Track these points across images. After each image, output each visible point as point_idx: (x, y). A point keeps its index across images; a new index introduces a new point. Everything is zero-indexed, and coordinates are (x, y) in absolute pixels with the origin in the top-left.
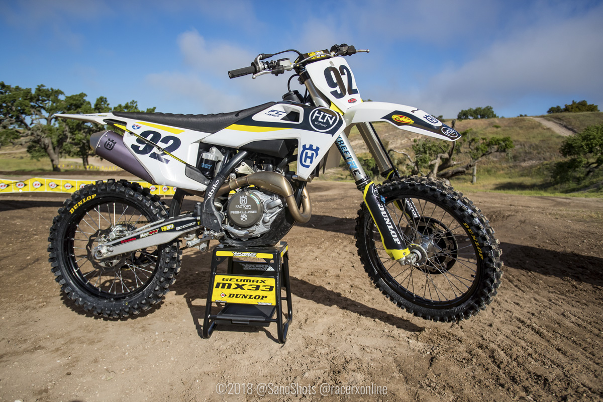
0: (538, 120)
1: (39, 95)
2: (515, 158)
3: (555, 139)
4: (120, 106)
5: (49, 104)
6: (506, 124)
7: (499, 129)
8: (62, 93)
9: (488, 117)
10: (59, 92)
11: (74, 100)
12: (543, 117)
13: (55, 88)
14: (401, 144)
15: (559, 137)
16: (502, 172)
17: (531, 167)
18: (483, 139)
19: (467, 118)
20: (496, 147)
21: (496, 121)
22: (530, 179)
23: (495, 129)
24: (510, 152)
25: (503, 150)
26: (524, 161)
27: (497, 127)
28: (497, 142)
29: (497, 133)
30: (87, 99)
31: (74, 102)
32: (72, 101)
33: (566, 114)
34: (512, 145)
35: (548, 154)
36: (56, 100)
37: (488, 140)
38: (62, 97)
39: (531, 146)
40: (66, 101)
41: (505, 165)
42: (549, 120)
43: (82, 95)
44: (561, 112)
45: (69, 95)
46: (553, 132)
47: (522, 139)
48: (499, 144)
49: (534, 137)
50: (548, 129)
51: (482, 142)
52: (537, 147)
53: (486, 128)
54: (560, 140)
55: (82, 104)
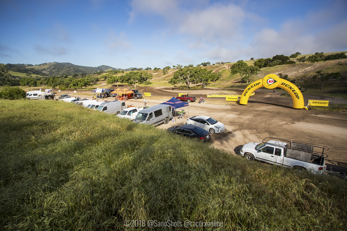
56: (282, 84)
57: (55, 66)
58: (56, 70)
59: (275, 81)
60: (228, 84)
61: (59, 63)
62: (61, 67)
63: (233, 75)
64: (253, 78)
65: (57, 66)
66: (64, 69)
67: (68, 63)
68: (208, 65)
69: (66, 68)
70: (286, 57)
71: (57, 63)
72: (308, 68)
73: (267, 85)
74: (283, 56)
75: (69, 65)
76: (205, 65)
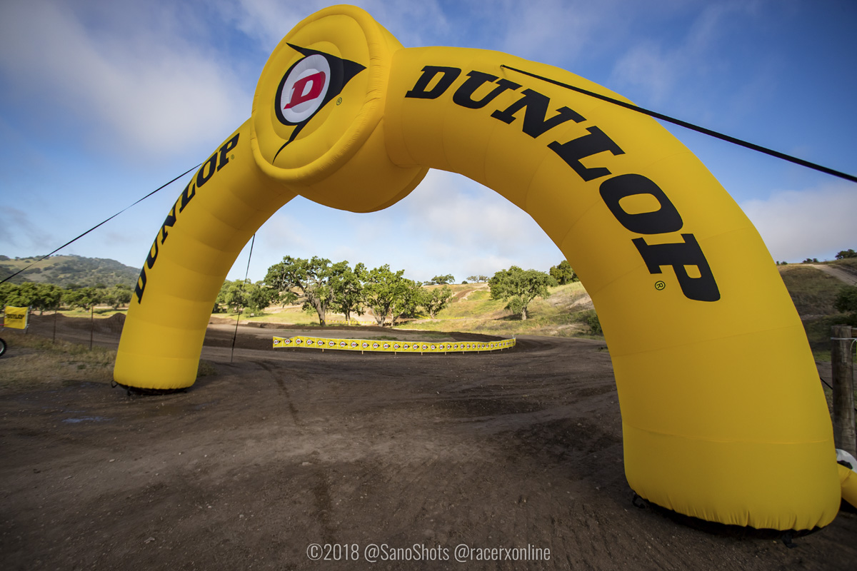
0: (819, 267)
1: (313, 265)
4: (375, 269)
5: (320, 271)
8: (330, 262)
10: (328, 261)
11: (339, 267)
13: (325, 258)
30: (349, 265)
31: (338, 269)
32: (336, 268)
36: (324, 268)
38: (329, 265)
40: (332, 268)
42: (835, 267)
43: (345, 263)
45: (335, 263)
55: (344, 270)
56: (418, 92)
57: (70, 264)
58: (68, 275)
60: (468, 323)
61: (84, 258)
62: (86, 267)
63: (494, 302)
64: (543, 308)
65: (75, 264)
66: (93, 273)
67: (109, 261)
68: (448, 282)
69: (100, 271)
71: (78, 257)
75: (111, 266)
76: (441, 281)
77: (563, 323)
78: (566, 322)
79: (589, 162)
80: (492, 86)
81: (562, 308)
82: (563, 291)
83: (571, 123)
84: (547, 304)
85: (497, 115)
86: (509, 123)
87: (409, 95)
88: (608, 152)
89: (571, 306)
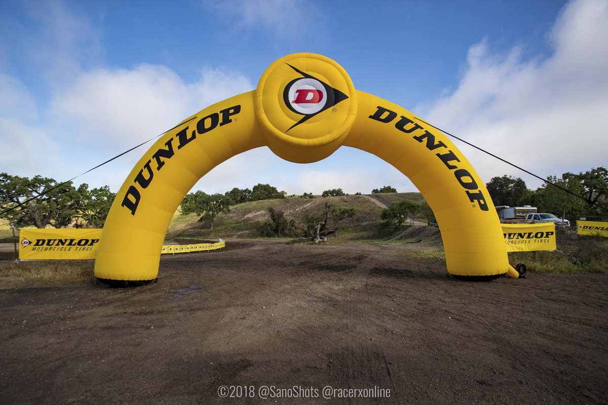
0: (367, 197)
2: (357, 220)
3: (378, 209)
6: (351, 200)
7: (347, 203)
9: (340, 195)
12: (369, 195)
14: (290, 213)
15: (379, 207)
16: (351, 229)
17: (367, 225)
18: (339, 210)
19: (327, 196)
20: (347, 214)
21: (345, 197)
22: (366, 233)
23: (345, 203)
24: (355, 217)
25: (350, 216)
26: (362, 222)
27: (346, 202)
28: (347, 211)
29: (346, 206)
33: (382, 194)
34: (356, 213)
35: (374, 218)
37: (342, 210)
39: (365, 213)
41: (352, 225)
42: (373, 197)
44: (379, 192)
46: (376, 204)
47: (360, 209)
48: (349, 212)
49: (366, 208)
50: (373, 203)
51: (338, 211)
52: (368, 214)
53: (340, 203)
54: (381, 210)
56: (376, 117)
59: (336, 97)
63: (184, 216)
64: (223, 221)
70: (272, 187)
72: (308, 205)
73: (288, 120)
74: (268, 185)
77: (240, 230)
78: (243, 230)
79: (451, 163)
80: (412, 126)
81: (237, 220)
82: (236, 208)
83: (443, 147)
84: (226, 218)
85: (415, 137)
86: (421, 142)
87: (371, 117)
88: (456, 161)
89: (243, 219)
